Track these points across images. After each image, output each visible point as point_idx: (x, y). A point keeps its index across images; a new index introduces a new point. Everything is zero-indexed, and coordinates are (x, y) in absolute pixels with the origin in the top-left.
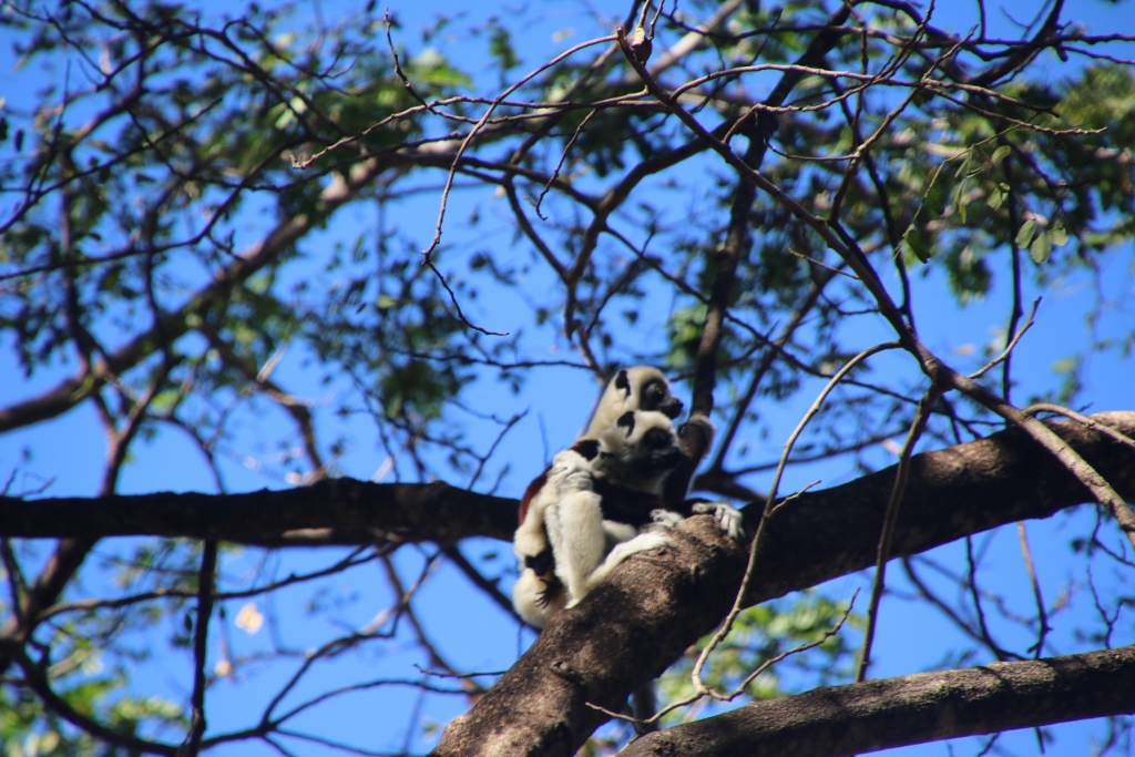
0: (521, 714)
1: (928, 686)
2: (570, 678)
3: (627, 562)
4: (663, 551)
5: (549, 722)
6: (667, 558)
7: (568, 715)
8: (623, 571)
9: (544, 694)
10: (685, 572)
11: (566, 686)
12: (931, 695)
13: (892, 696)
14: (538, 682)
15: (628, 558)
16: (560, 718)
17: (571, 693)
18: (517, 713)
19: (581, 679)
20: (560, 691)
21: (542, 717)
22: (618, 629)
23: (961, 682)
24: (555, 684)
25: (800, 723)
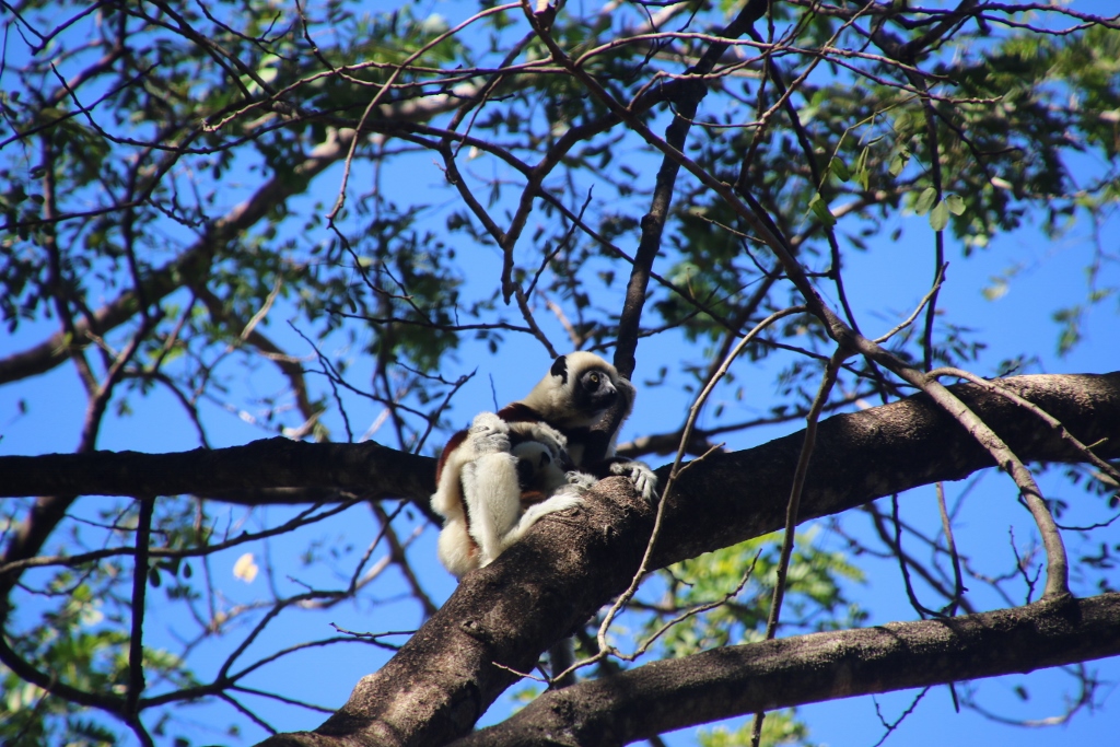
0: (430, 672)
1: (825, 646)
2: (481, 638)
3: (540, 523)
4: (577, 511)
5: (457, 681)
6: (580, 518)
7: (477, 674)
8: (536, 532)
9: (453, 652)
10: (597, 533)
11: (476, 645)
12: (828, 654)
13: (789, 656)
14: (448, 641)
15: (541, 519)
16: (469, 676)
17: (481, 652)
18: (426, 671)
19: (492, 638)
20: (470, 651)
21: (450, 676)
22: (529, 588)
23: (857, 641)
24: (465, 643)
25: (698, 683)
